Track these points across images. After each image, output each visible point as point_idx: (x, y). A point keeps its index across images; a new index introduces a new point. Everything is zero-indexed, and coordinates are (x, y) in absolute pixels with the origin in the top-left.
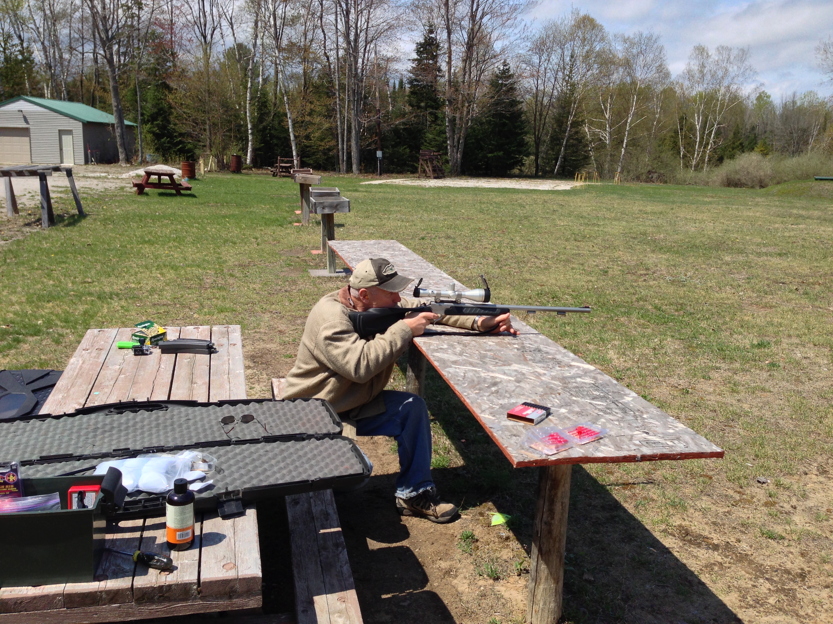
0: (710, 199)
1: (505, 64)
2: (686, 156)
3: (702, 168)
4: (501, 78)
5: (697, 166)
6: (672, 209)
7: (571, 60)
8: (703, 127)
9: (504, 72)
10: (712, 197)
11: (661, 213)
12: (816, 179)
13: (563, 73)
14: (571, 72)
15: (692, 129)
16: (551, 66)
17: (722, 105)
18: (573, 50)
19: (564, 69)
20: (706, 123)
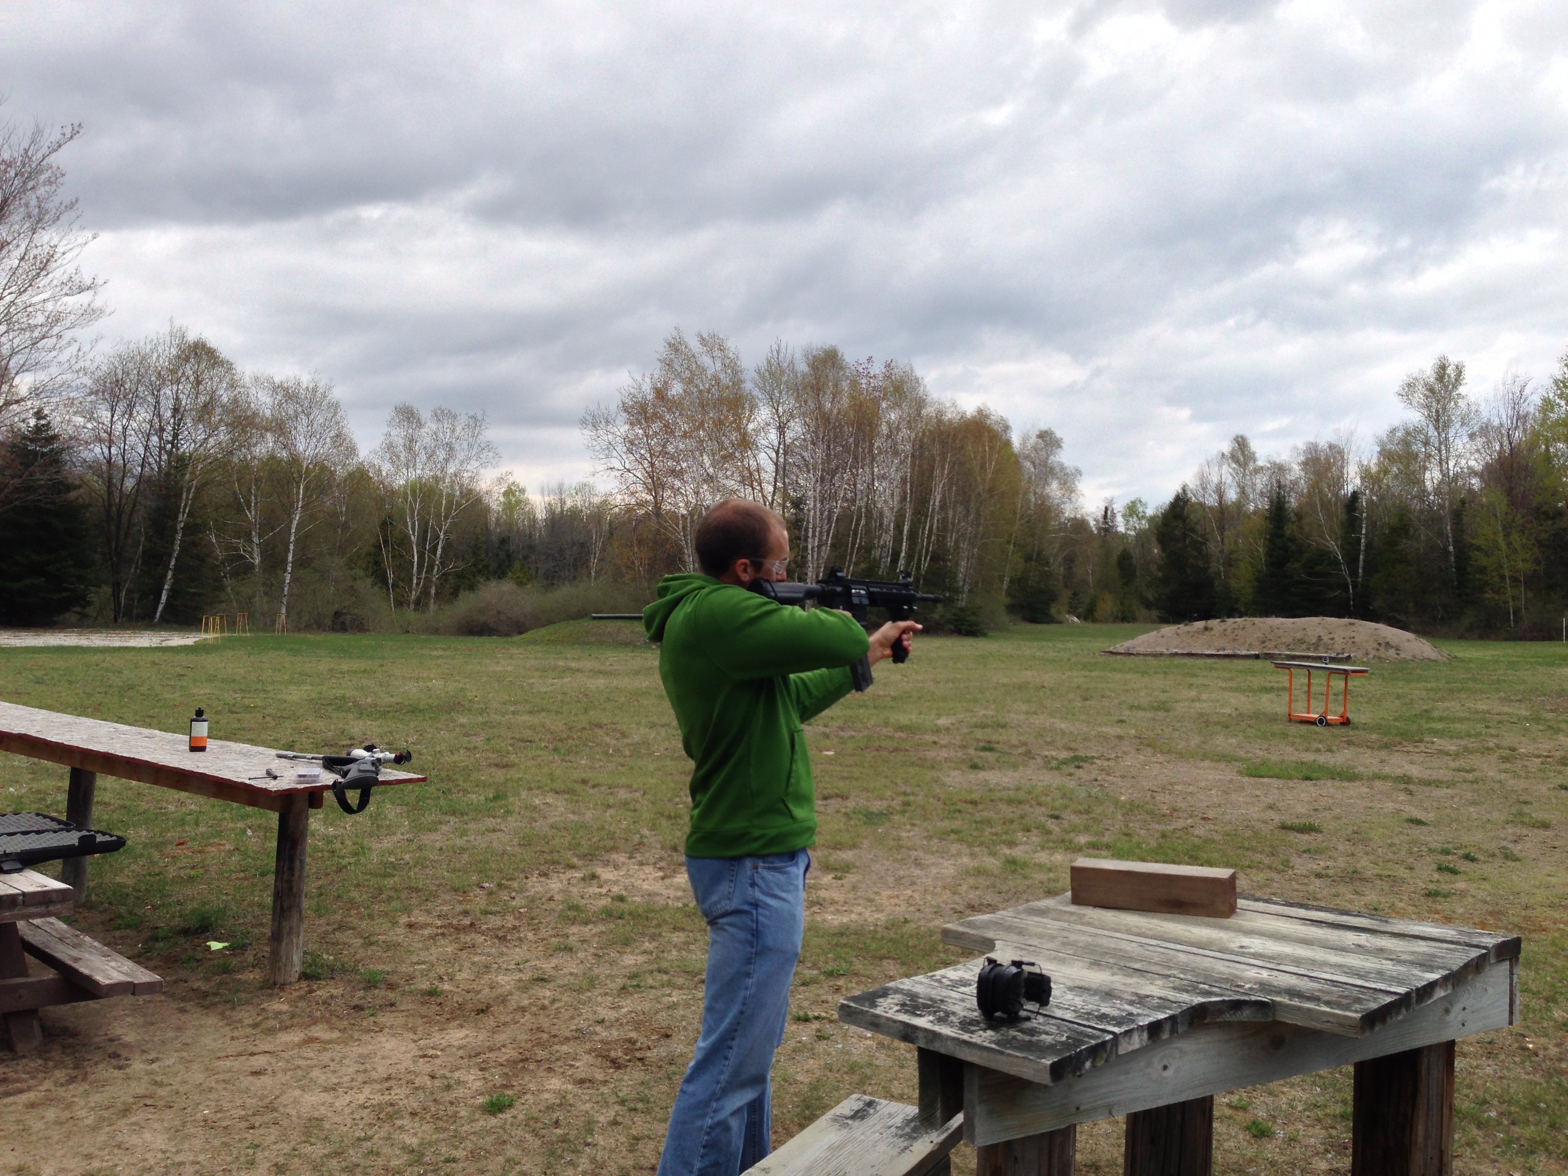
0: (441, 653)
1: (39, 415)
2: (398, 586)
3: (426, 605)
4: (32, 441)
5: (418, 602)
6: (382, 666)
7: (174, 416)
8: (423, 539)
9: (38, 429)
10: (444, 650)
11: (364, 671)
12: (595, 618)
13: (161, 438)
14: (175, 436)
15: (404, 541)
16: (135, 425)
17: (450, 503)
18: (177, 399)
19: (162, 430)
20: (426, 532)
